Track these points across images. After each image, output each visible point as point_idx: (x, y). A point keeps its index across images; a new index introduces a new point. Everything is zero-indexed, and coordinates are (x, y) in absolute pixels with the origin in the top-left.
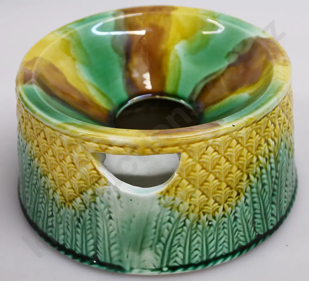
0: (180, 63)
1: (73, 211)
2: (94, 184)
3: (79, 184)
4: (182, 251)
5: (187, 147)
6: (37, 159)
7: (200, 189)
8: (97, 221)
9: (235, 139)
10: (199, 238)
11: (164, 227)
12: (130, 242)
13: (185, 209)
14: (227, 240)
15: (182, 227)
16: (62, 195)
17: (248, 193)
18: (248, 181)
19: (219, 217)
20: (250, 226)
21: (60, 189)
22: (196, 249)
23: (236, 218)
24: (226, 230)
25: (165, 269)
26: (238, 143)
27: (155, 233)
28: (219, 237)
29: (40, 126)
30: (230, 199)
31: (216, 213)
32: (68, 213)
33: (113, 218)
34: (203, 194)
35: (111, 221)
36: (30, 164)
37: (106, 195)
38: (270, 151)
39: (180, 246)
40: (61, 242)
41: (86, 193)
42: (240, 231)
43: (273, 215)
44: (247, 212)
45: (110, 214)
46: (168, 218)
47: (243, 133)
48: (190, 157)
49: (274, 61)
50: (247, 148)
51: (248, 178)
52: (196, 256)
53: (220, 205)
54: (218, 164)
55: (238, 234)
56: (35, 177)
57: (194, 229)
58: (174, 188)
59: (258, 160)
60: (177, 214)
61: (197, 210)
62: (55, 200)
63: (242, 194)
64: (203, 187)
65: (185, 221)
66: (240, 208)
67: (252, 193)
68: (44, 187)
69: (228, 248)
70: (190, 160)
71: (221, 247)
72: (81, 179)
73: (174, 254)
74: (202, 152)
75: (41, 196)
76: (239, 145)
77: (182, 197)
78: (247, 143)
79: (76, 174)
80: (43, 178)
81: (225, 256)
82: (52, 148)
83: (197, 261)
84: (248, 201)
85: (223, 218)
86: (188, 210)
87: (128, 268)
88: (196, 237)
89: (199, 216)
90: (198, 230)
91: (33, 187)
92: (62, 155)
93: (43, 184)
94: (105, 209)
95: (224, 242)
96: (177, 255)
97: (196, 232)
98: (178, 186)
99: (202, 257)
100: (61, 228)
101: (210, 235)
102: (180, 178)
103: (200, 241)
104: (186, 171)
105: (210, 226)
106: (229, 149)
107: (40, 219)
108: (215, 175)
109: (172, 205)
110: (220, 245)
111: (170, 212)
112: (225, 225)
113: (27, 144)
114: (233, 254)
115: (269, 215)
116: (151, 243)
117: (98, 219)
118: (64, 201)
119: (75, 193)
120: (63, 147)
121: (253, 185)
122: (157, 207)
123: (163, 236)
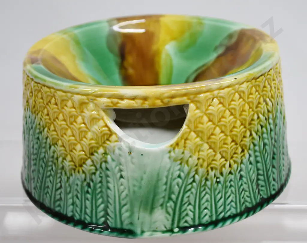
0: (171, 60)
1: (83, 175)
2: (104, 143)
3: (90, 144)
4: (192, 210)
5: (194, 97)
6: (46, 129)
7: (207, 143)
8: (108, 182)
9: (238, 93)
10: (207, 196)
11: (174, 183)
12: (141, 202)
13: (194, 163)
14: (234, 200)
15: (191, 183)
16: (72, 161)
17: (251, 150)
18: (251, 138)
19: (226, 173)
20: (255, 187)
21: (70, 155)
22: (206, 208)
23: (241, 177)
24: (233, 188)
25: (176, 230)
26: (240, 97)
27: (165, 190)
28: (227, 196)
29: (51, 92)
30: (235, 155)
31: (223, 169)
32: (78, 179)
33: (124, 177)
34: (210, 148)
35: (122, 179)
36: (38, 138)
37: (117, 151)
38: (268, 111)
39: (190, 204)
40: (70, 214)
41: (97, 152)
42: (246, 191)
43: (274, 180)
44: (252, 171)
45: (121, 172)
46: (178, 173)
47: (244, 87)
48: (197, 108)
49: (261, 41)
50: (248, 103)
51: (251, 135)
52: (206, 215)
53: (226, 160)
54: (223, 117)
55: (244, 194)
56: (44, 150)
57: (203, 186)
58: (183, 141)
59: (258, 117)
60: (186, 168)
61: (205, 164)
62: (65, 169)
63: (246, 151)
64: (210, 140)
65: (194, 176)
66: (245, 165)
67: (255, 151)
68: (53, 157)
69: (236, 208)
70: (198, 111)
71: (229, 206)
72: (92, 139)
73: (185, 213)
74: (209, 104)
75: (50, 168)
76: (241, 100)
77: (191, 150)
78: (248, 98)
79: (86, 134)
80: (53, 147)
81: (233, 217)
82: (62, 112)
83: (207, 221)
84: (252, 159)
85: (230, 175)
86: (197, 165)
87: (138, 231)
88: (205, 195)
89: (208, 171)
90: (206, 187)
91: (41, 161)
92: (73, 117)
93: (52, 154)
94: (116, 167)
95: (232, 201)
96: (187, 215)
97: (204, 190)
98: (186, 139)
99: (211, 216)
100: (70, 198)
101: (219, 193)
102: (188, 130)
103: (209, 200)
104: (194, 122)
105: (218, 182)
106: (233, 103)
107: (48, 195)
108: (221, 129)
109: (181, 159)
110: (228, 205)
111: (179, 166)
112: (232, 183)
113: (35, 118)
114: (240, 215)
115: (271, 179)
116: (161, 201)
117: (109, 179)
118: (74, 167)
119: (86, 155)
120: (74, 108)
121: (256, 142)
122: (168, 160)
123: (173, 193)
